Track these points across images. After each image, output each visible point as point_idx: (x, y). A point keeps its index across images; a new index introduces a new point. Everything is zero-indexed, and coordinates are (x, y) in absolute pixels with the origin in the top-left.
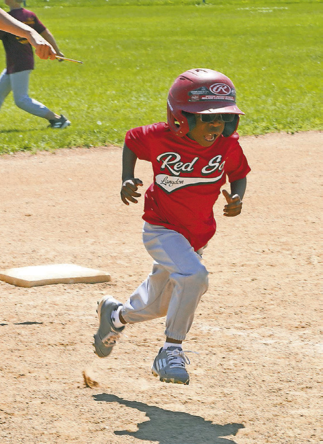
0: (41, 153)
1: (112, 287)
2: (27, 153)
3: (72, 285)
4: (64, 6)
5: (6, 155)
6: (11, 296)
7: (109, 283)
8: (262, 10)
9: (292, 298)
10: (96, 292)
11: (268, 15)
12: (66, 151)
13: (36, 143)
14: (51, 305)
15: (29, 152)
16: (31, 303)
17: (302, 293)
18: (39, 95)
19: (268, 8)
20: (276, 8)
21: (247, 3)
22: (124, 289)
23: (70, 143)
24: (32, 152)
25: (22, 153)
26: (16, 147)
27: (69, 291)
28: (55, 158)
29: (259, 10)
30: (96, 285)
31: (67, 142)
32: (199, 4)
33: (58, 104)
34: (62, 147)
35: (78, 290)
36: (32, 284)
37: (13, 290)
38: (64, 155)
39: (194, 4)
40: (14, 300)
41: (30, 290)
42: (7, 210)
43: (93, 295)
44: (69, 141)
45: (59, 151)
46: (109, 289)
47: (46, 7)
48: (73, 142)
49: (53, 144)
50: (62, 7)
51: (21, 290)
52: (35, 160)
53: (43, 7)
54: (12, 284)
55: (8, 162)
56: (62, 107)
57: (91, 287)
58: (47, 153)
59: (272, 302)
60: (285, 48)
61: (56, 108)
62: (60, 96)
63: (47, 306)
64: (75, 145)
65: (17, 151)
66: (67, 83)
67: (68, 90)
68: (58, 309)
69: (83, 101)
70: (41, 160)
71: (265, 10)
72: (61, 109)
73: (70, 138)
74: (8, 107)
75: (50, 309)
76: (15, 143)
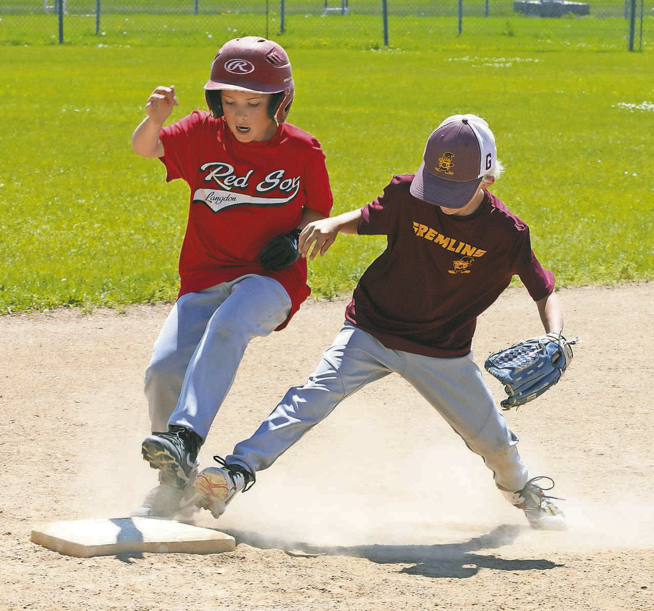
0: (100, 311)
1: (237, 560)
2: (75, 311)
3: (164, 557)
4: (131, 45)
5: (36, 314)
6: (52, 572)
7: (231, 554)
8: (493, 63)
9: (568, 593)
10: (207, 570)
11: (504, 72)
12: (146, 309)
13: (92, 292)
14: (126, 591)
15: (78, 308)
16: (90, 586)
17: (585, 583)
18: (93, 206)
19: (503, 59)
20: (518, 59)
21: (464, 50)
22: (260, 566)
23: (153, 296)
24: (84, 309)
25: (66, 311)
26: (54, 299)
27: (158, 565)
28: (126, 321)
29: (487, 62)
30: (208, 556)
31: (147, 293)
32: (377, 48)
33: (127, 223)
34: (137, 301)
35: (175, 565)
36: (93, 551)
37: (55, 562)
38: (142, 315)
39: (368, 49)
40: (59, 580)
41: (88, 562)
42: (42, 414)
43: (202, 575)
44: (151, 292)
45: (131, 309)
46: (232, 565)
47: (100, 46)
48: (158, 294)
49: (122, 296)
50: (129, 46)
51: (70, 561)
52: (89, 323)
53: (93, 44)
54: (54, 551)
55: (40, 326)
56: (135, 230)
57: (199, 560)
58: (111, 312)
59: (530, 598)
60: (537, 133)
61: (123, 230)
62: (131, 208)
63: (118, 593)
64: (161, 299)
65: (56, 306)
66: (143, 186)
67: (145, 198)
68: (140, 600)
69: (173, 219)
70: (101, 324)
71: (499, 62)
72: (133, 232)
73: (153, 286)
74: (36, 227)
75: (124, 597)
76: (54, 292)
